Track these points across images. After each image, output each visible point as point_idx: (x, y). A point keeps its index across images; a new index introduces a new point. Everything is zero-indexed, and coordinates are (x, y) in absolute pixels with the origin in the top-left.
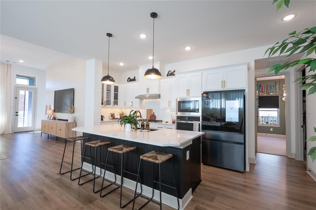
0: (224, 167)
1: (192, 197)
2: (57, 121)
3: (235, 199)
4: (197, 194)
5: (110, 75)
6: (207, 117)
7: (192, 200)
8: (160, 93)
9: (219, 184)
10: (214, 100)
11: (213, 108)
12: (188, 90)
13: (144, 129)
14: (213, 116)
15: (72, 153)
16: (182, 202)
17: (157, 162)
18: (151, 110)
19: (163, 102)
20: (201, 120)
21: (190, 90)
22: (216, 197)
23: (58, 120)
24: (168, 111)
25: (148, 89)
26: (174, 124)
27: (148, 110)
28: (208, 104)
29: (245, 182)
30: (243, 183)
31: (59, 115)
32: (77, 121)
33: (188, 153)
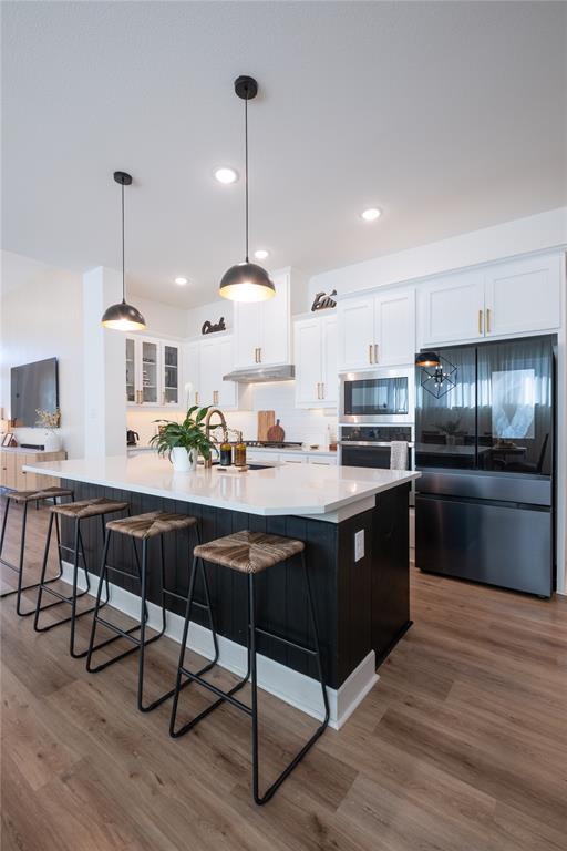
0: (491, 583)
1: (376, 678)
2: (19, 449)
3: (523, 690)
4: (394, 669)
5: (127, 303)
6: (438, 433)
7: (377, 689)
8: (292, 360)
9: (467, 636)
10: (459, 385)
11: (456, 408)
12: (373, 348)
13: (230, 464)
14: (457, 431)
15: (46, 537)
16: (338, 698)
17: (242, 567)
18: (270, 414)
19: (302, 389)
20: (413, 439)
21: (379, 349)
22: (456, 682)
23: (23, 446)
24: (319, 413)
25: (258, 351)
26: (333, 453)
27: (260, 413)
28: (441, 394)
29: (554, 630)
30: (547, 635)
31: (26, 435)
32: (67, 450)
33: (360, 537)
